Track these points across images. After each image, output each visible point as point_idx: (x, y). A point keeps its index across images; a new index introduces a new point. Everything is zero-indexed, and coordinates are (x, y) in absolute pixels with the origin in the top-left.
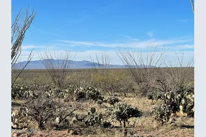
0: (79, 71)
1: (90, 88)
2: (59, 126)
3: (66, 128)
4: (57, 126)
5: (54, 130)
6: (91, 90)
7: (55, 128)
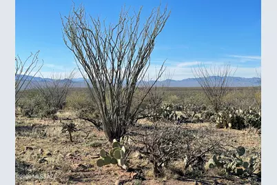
0: (241, 89)
1: (250, 111)
2: (184, 172)
3: (194, 178)
4: (180, 173)
5: (175, 179)
6: (251, 114)
7: (176, 176)
